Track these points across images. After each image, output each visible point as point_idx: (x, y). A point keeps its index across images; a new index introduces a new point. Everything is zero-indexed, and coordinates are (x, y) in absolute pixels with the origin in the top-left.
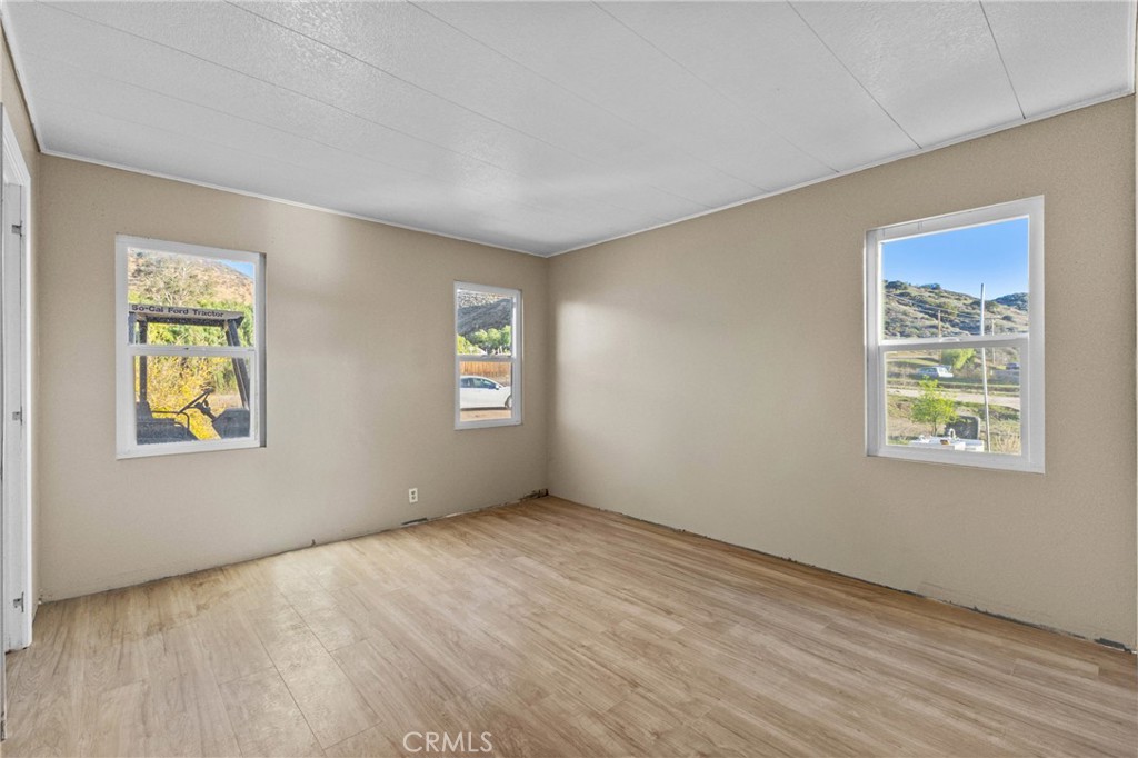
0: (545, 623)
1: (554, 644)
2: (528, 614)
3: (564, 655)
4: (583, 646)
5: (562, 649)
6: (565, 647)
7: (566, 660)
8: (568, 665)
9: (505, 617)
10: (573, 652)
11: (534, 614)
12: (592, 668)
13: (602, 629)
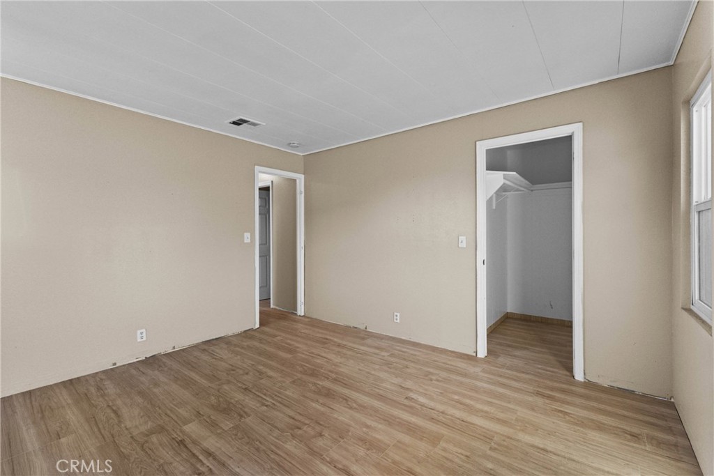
0: (291, 421)
1: (285, 405)
2: (305, 428)
3: (279, 399)
4: (266, 406)
5: (281, 403)
6: (278, 404)
7: (279, 397)
8: (278, 395)
9: (321, 423)
10: (273, 402)
11: (300, 429)
12: (265, 395)
13: (248, 420)
